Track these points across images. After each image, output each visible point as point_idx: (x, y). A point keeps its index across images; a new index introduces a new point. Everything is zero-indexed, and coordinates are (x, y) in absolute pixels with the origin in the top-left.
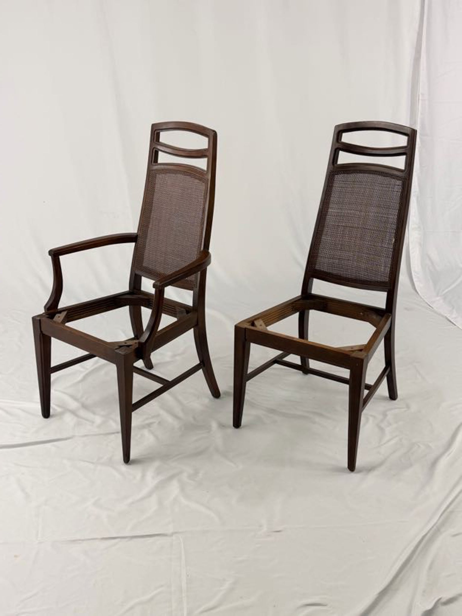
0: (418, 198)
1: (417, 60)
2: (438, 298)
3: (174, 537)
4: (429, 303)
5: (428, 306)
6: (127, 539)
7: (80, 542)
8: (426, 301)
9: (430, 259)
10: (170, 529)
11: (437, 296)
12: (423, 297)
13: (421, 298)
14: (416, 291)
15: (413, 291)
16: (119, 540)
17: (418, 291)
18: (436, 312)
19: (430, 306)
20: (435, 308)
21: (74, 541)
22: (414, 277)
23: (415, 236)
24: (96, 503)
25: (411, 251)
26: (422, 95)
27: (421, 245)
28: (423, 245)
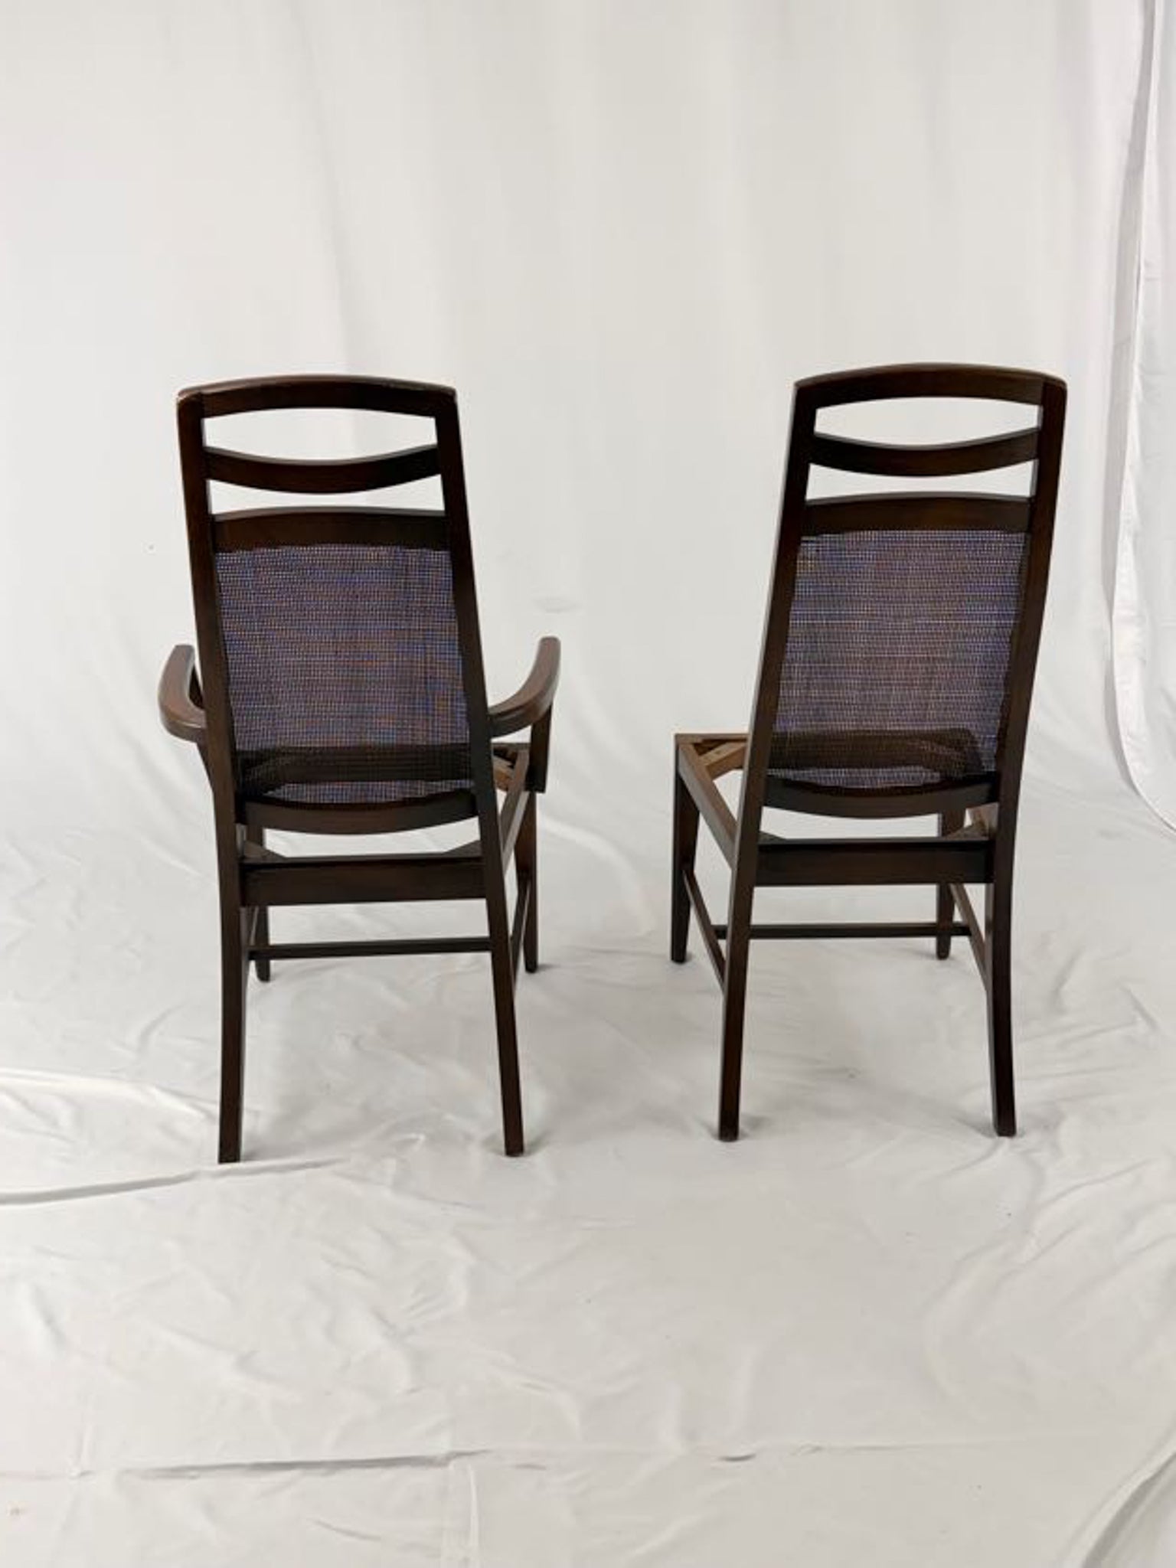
0: (1136, 535)
1: (1134, 171)
3: (452, 1466)
4: (1167, 820)
5: (1167, 828)
6: (322, 1471)
7: (193, 1473)
8: (1160, 813)
10: (441, 1446)
12: (1150, 803)
13: (1147, 805)
14: (1134, 788)
15: (1125, 787)
17: (1137, 785)
19: (1168, 825)
21: (177, 1472)
22: (1125, 747)
23: (1127, 639)
24: (244, 1362)
25: (1117, 680)
26: (1147, 265)
27: (1144, 662)
28: (1151, 662)
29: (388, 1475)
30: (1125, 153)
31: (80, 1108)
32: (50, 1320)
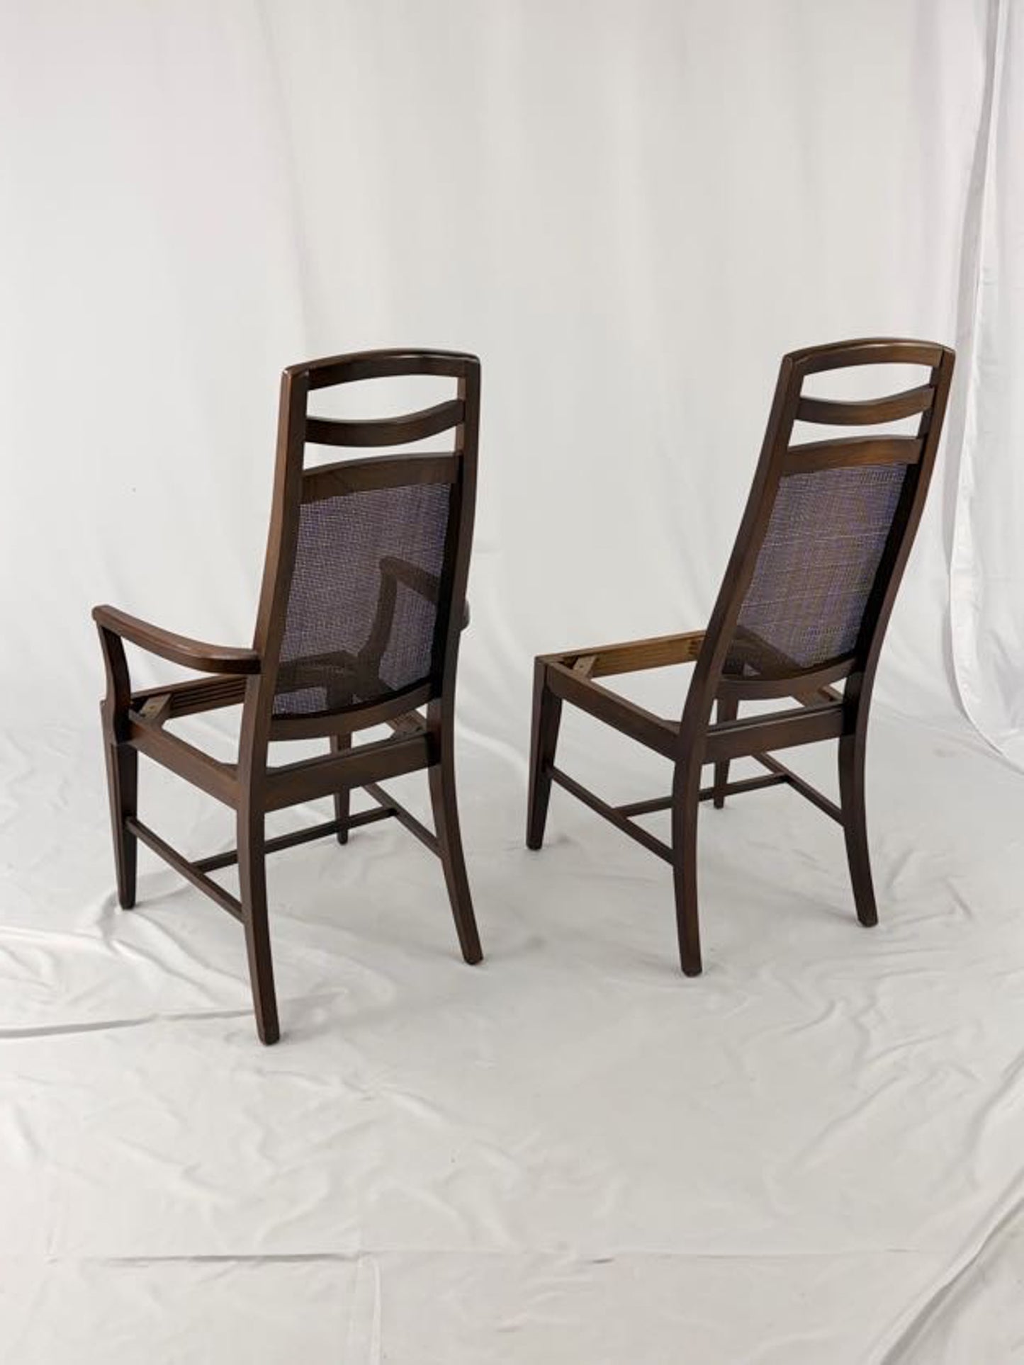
0: (972, 501)
2: (1013, 731)
3: (360, 1261)
4: (992, 742)
5: (990, 749)
6: (252, 1263)
7: (144, 1263)
8: (988, 737)
9: (998, 640)
10: (352, 1245)
11: (1013, 726)
12: (978, 727)
13: (977, 731)
14: (963, 711)
15: (958, 713)
16: (232, 1263)
17: (968, 712)
18: (1007, 764)
19: (994, 748)
20: (1005, 754)
21: (132, 1261)
22: (958, 678)
23: (963, 588)
24: (190, 1173)
25: (954, 622)
26: (986, 270)
27: (976, 608)
28: (982, 609)
29: (307, 1267)
30: (969, 174)
31: (57, 959)
32: (28, 1135)
